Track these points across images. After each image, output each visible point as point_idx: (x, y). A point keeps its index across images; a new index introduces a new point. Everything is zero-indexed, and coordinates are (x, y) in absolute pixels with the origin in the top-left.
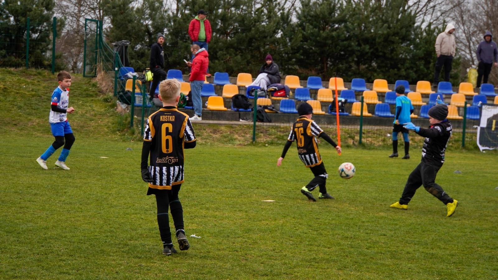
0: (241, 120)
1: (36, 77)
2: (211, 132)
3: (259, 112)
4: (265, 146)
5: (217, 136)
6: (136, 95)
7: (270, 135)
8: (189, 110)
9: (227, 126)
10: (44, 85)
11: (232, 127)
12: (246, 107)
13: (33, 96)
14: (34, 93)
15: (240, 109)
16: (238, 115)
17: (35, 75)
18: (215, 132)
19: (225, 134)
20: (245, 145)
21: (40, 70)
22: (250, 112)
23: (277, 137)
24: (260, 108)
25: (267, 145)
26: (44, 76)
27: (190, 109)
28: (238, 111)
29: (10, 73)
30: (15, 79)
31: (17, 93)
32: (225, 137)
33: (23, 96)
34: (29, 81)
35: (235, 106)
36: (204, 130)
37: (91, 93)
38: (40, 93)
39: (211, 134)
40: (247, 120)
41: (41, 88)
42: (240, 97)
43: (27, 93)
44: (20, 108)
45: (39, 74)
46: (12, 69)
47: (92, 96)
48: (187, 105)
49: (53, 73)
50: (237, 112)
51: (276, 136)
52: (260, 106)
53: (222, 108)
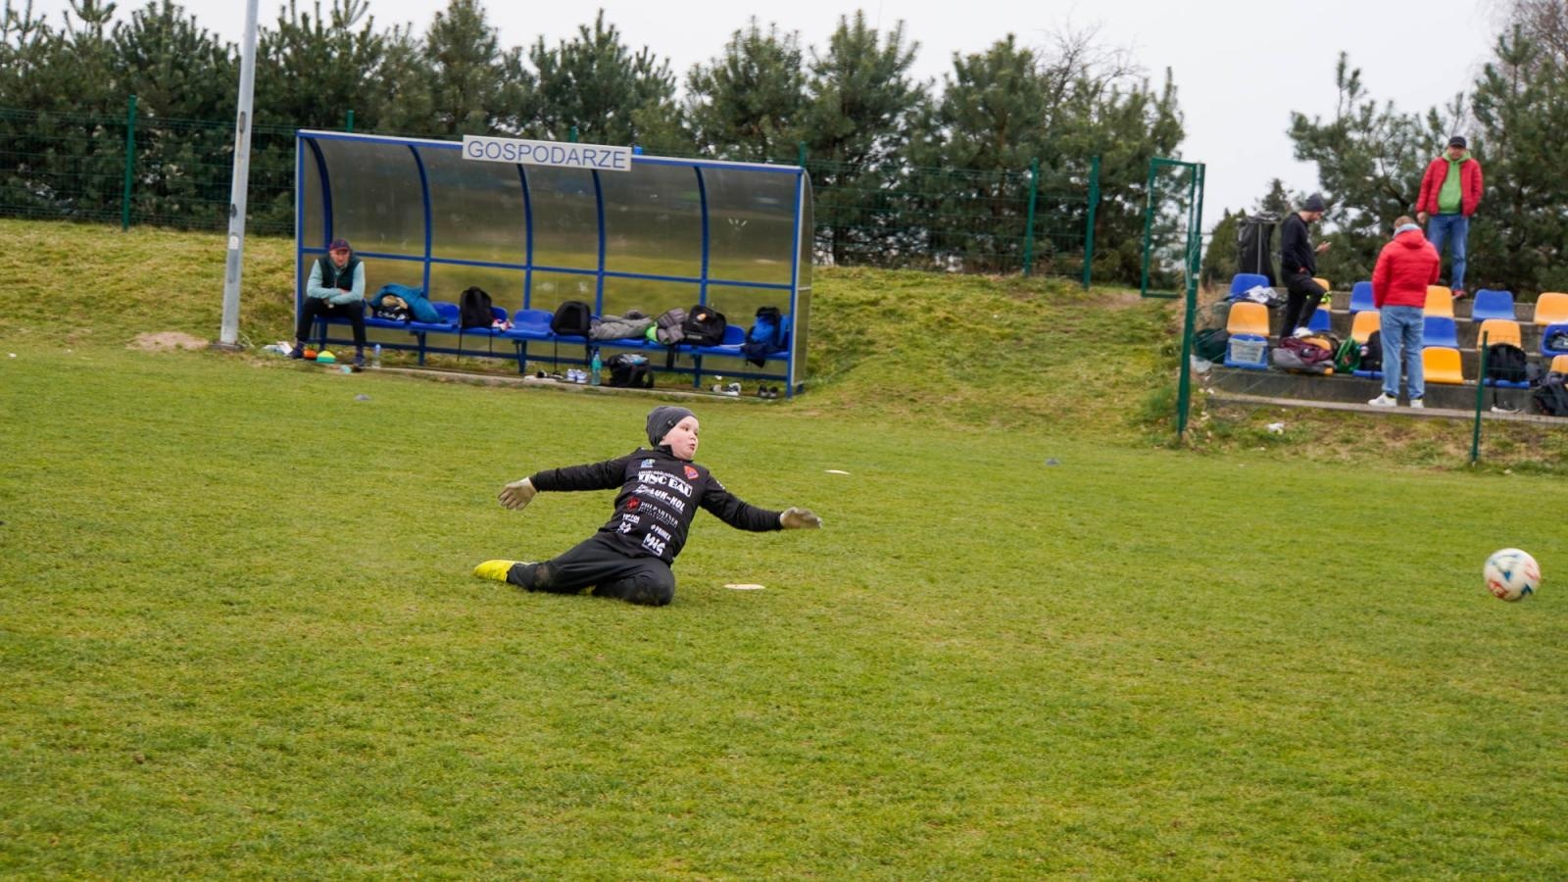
0: (1494, 409)
1: (1039, 295)
2: (1386, 435)
3: (1548, 389)
4: (1502, 474)
5: (1398, 445)
6: (1231, 340)
7: (1545, 447)
8: (1363, 380)
9: (1435, 423)
10: (1045, 313)
11: (1449, 425)
12: (1518, 377)
13: (1003, 337)
14: (1007, 330)
15: (1499, 382)
16: (1490, 397)
17: (1040, 291)
18: (1396, 435)
19: (1420, 441)
20: (1449, 470)
21: (1056, 281)
22: (1526, 388)
23: (1560, 454)
24: (1555, 380)
25: (1507, 472)
26: (1061, 294)
27: (1366, 377)
28: (1492, 385)
29: (984, 285)
30: (988, 298)
31: (969, 330)
32: (1418, 448)
33: (978, 337)
34: (1017, 303)
35: (1489, 373)
36: (1371, 427)
37: (1145, 334)
38: (1022, 333)
39: (1385, 440)
40: (1511, 407)
41: (1035, 320)
42: (1503, 351)
43: (993, 331)
44: (954, 363)
45: (1052, 288)
46: (992, 277)
47: (1142, 340)
48: (1362, 368)
49: (1086, 288)
50: (1491, 389)
51: (1557, 451)
52: (1559, 375)
53: (1456, 376)
